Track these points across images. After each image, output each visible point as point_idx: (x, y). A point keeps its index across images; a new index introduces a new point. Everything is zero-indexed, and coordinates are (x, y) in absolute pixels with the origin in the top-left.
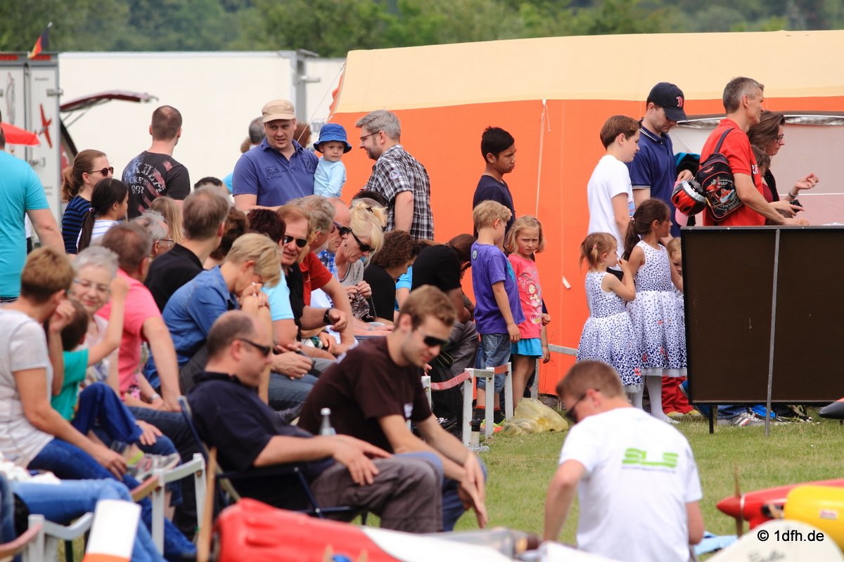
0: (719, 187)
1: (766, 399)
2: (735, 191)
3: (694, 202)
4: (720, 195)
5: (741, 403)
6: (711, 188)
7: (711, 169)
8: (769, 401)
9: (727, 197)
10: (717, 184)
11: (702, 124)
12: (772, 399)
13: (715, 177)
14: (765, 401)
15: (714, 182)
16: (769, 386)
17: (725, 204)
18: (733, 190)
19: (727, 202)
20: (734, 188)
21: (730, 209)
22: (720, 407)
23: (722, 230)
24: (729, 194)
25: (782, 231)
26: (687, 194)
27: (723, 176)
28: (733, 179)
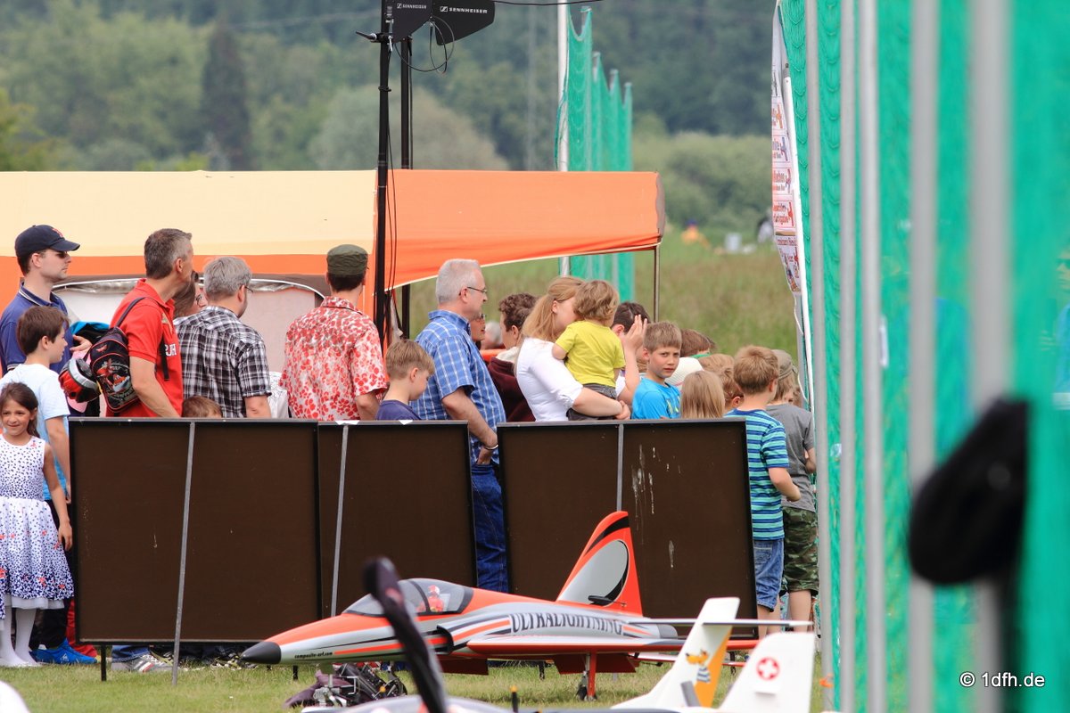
0: (111, 372)
1: (174, 637)
2: (130, 379)
3: (79, 388)
4: (113, 381)
5: (143, 643)
6: (102, 371)
7: (103, 348)
8: (177, 641)
9: (121, 385)
10: (108, 368)
11: (98, 287)
12: (181, 638)
13: (106, 359)
14: (172, 640)
15: (105, 365)
16: (178, 621)
17: (119, 393)
18: (128, 377)
19: (122, 391)
20: (129, 374)
21: (127, 399)
22: (115, 647)
23: (122, 423)
24: (124, 382)
25: (198, 425)
26: (71, 376)
27: (115, 359)
28: (128, 363)
